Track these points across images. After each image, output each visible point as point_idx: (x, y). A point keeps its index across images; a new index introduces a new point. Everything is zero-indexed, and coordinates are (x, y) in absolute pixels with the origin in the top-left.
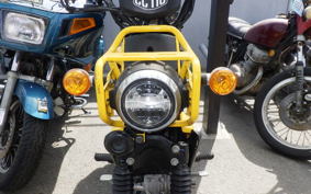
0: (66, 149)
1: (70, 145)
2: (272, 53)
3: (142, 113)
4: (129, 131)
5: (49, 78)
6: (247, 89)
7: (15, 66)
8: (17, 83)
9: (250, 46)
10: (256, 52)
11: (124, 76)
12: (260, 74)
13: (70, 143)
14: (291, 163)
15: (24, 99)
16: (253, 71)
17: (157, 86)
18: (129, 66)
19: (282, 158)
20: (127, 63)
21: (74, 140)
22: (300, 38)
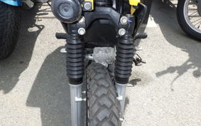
1: (41, 30)
13: (41, 28)
21: (43, 27)
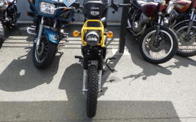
0: (60, 56)
2: (150, 18)
3: (91, 42)
4: (88, 46)
5: (54, 26)
6: (139, 34)
7: (42, 22)
8: (43, 29)
9: (142, 14)
10: (144, 17)
11: (87, 33)
12: (145, 27)
14: (150, 65)
15: (47, 35)
16: (142, 26)
17: (94, 36)
18: (88, 31)
19: (147, 63)
20: (88, 30)
21: (63, 53)
22: (160, 13)
